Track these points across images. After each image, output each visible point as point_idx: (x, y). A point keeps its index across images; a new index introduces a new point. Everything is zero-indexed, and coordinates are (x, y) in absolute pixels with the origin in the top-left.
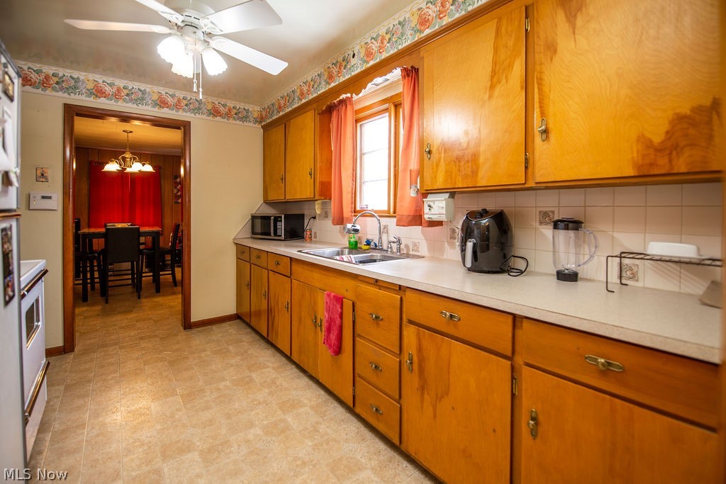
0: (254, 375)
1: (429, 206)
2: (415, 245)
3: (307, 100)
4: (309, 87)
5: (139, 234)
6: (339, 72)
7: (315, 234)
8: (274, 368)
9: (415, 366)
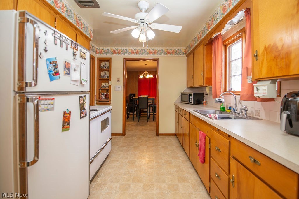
0: (173, 161)
1: (257, 89)
2: (257, 112)
3: (200, 40)
4: (201, 34)
5: (148, 99)
6: (212, 23)
7: (208, 102)
8: (182, 160)
9: (236, 184)
